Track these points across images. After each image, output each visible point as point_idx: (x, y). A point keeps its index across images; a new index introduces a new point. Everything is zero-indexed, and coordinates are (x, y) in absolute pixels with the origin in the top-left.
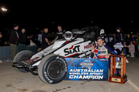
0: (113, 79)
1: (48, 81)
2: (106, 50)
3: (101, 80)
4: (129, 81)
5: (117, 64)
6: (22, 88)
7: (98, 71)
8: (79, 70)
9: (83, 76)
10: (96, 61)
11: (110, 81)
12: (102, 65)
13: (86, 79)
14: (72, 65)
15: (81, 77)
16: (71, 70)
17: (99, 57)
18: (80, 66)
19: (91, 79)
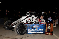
0: (47, 33)
1: (19, 34)
2: (44, 21)
3: (42, 34)
4: (54, 34)
5: (49, 27)
6: (7, 37)
7: (41, 30)
8: (32, 29)
9: (34, 32)
10: (40, 25)
11: (46, 34)
12: (42, 27)
13: (36, 33)
14: (29, 27)
15: (33, 32)
16: (29, 29)
17: (41, 24)
18: (33, 28)
19: (38, 33)
